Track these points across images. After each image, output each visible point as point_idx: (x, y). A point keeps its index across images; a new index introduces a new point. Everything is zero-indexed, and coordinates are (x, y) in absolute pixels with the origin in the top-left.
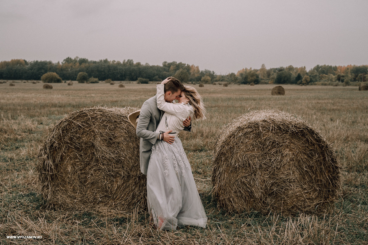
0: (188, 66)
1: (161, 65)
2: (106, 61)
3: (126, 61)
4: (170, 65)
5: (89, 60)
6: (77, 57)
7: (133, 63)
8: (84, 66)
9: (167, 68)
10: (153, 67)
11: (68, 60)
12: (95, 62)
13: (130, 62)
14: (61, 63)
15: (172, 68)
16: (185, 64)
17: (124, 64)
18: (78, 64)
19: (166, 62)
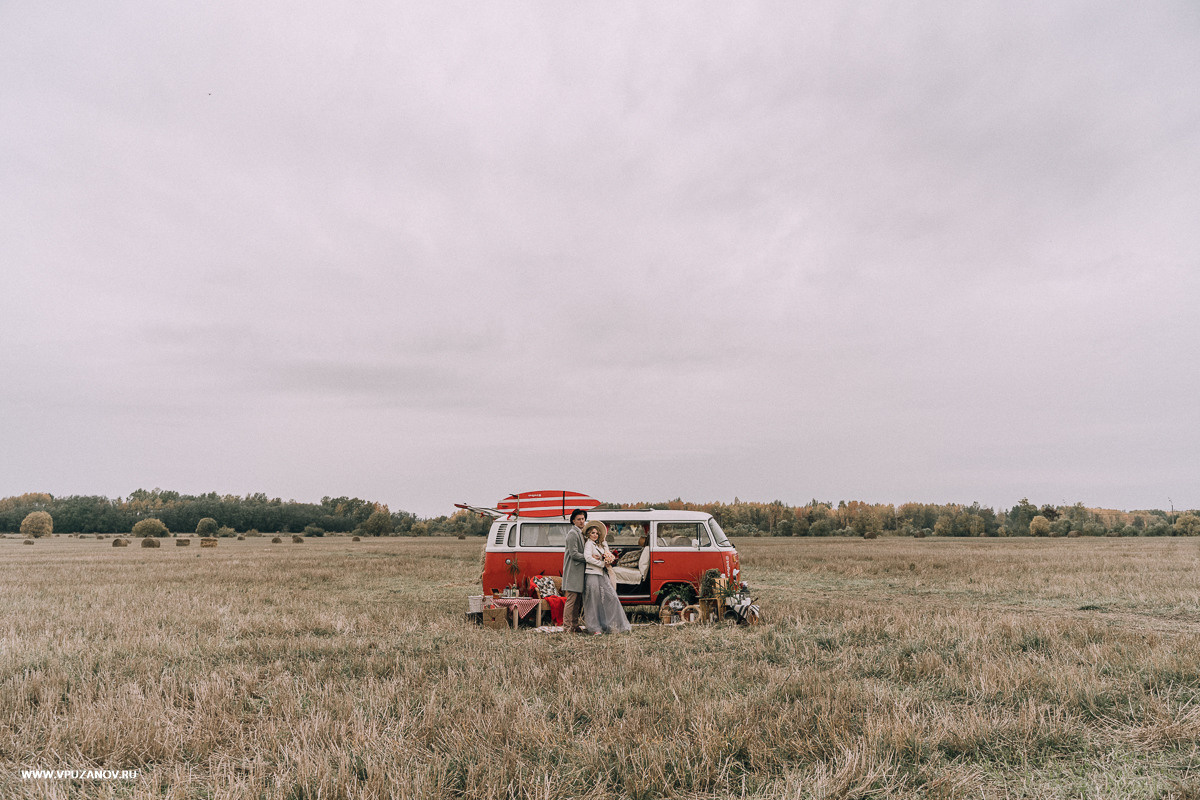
0: (370, 504)
1: (320, 504)
2: (213, 496)
3: (252, 495)
4: (335, 502)
5: (181, 494)
6: (158, 489)
7: (265, 500)
8: (172, 506)
9: (330, 509)
10: (303, 506)
11: (139, 495)
12: (191, 498)
13: (260, 499)
14: (124, 501)
15: (340, 507)
16: (364, 501)
17: (249, 501)
18: (160, 502)
19: (327, 498)
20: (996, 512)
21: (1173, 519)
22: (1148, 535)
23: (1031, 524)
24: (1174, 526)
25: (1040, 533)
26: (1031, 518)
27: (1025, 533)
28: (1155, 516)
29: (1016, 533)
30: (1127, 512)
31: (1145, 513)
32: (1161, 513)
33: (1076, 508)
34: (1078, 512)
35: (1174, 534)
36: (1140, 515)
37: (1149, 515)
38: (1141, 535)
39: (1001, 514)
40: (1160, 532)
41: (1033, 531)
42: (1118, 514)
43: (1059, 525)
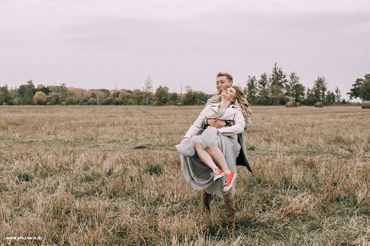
20: (9, 89)
21: (117, 94)
22: (102, 104)
23: (34, 97)
24: (117, 99)
25: (40, 103)
26: (34, 94)
27: (31, 103)
28: (103, 93)
29: (24, 103)
30: (88, 90)
31: (98, 91)
32: (107, 91)
33: (62, 87)
34: (62, 89)
35: (117, 104)
36: (95, 92)
37: (100, 92)
38: (99, 104)
39: (12, 90)
40: (109, 103)
41: (35, 102)
42: (82, 92)
43: (51, 98)
